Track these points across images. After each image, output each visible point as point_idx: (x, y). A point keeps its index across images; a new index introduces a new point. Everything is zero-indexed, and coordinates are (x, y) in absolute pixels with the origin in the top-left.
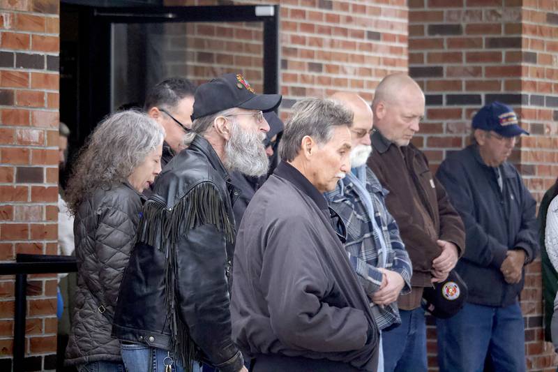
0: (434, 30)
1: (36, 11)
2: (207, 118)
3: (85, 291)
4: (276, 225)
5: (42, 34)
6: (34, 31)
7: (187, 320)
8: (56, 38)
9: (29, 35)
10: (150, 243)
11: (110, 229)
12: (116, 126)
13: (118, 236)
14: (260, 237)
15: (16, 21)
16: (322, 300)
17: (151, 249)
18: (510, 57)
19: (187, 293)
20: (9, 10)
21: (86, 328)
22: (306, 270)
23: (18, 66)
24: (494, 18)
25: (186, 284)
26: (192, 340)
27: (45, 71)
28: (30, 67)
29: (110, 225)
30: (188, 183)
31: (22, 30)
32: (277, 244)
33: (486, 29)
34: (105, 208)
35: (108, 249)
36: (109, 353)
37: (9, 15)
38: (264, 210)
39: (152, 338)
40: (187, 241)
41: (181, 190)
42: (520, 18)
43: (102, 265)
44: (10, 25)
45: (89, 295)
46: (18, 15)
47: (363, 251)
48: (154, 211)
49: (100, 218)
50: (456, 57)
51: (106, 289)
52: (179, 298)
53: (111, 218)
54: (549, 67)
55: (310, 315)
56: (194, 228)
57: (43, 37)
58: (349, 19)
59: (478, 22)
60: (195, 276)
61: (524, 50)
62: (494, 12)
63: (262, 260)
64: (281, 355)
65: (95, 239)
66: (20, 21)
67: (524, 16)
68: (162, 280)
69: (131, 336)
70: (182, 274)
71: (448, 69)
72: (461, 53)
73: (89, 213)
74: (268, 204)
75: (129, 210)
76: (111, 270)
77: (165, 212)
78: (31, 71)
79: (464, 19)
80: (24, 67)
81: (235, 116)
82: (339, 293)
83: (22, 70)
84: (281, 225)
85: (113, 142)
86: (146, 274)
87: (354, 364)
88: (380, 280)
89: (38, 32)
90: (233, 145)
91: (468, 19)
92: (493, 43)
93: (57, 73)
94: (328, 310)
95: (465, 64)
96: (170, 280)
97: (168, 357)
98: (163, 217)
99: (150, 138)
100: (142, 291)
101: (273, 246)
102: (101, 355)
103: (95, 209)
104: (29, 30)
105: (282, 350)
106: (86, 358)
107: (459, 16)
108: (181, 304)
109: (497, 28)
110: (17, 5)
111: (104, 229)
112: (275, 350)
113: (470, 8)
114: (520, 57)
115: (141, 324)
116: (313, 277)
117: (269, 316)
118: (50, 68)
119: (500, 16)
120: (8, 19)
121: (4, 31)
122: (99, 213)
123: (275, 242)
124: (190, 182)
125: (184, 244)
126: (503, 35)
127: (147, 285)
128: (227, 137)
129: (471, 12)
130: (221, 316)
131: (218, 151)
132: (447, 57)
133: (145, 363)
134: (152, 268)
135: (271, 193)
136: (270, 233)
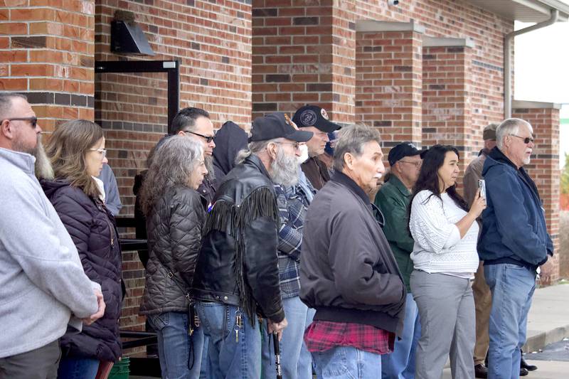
0: (270, 78)
1: (82, 65)
2: (262, 142)
3: (156, 262)
4: (340, 216)
5: (85, 82)
6: (81, 80)
7: (251, 284)
8: (92, 84)
9: (79, 82)
10: (222, 230)
11: (181, 218)
12: (169, 149)
13: (186, 223)
14: (327, 224)
15: (71, 72)
16: (374, 268)
17: (224, 234)
18: (324, 97)
19: (251, 266)
20: (68, 64)
21: (159, 289)
22: (364, 247)
23: (72, 104)
24: (312, 71)
25: (251, 259)
26: (254, 298)
27: (86, 108)
28: (79, 105)
29: (181, 215)
30: (250, 187)
31: (75, 79)
32: (341, 228)
33: (306, 78)
34: (176, 203)
35: (180, 232)
36: (177, 306)
37: (68, 68)
38: (329, 206)
39: (226, 298)
40: (251, 228)
41: (245, 193)
42: (331, 71)
43: (175, 243)
44: (68, 75)
45: (160, 265)
46: (73, 68)
48: (225, 208)
49: (173, 210)
50: (287, 97)
51: (177, 260)
52: (245, 268)
53: (180, 210)
54: (345, 104)
55: (367, 279)
56: (255, 219)
57: (86, 84)
58: (191, 71)
59: (302, 73)
60: (257, 253)
61: (333, 92)
62: (313, 67)
63: (329, 242)
64: (339, 308)
65: (169, 225)
66: (74, 73)
67: (334, 69)
68: (233, 257)
69: (209, 296)
70: (248, 252)
71: (280, 106)
72: (290, 94)
73: (163, 207)
74: (332, 201)
75: (194, 205)
76: (181, 246)
77: (234, 208)
78: (79, 107)
79: (291, 71)
80: (76, 105)
81: (282, 143)
82: (382, 264)
83: (74, 107)
84: (344, 216)
85: (168, 162)
86: (220, 252)
87: (390, 313)
89: (83, 80)
90: (278, 163)
91: (294, 71)
92: (312, 87)
93: (93, 109)
94: (378, 275)
95: (292, 102)
96: (239, 257)
97: (238, 310)
98: (234, 212)
99: (193, 153)
100: (216, 264)
101: (338, 231)
102: (172, 308)
103: (169, 204)
104: (78, 78)
105: (342, 304)
106: (160, 310)
107: (288, 70)
108: (248, 273)
109: (315, 78)
110: (72, 61)
111: (176, 218)
112: (336, 304)
113: (295, 64)
114: (331, 97)
115: (217, 287)
116: (369, 252)
117: (334, 281)
118: (89, 106)
119: (317, 69)
120: (67, 71)
121: (65, 79)
122: (173, 207)
123: (340, 228)
124: (252, 186)
125: (249, 231)
126: (319, 82)
127: (221, 260)
128: (274, 157)
129: (296, 66)
130: (274, 281)
131: (267, 167)
132: (279, 97)
133: (221, 315)
134: (225, 248)
135: (333, 193)
136: (335, 223)
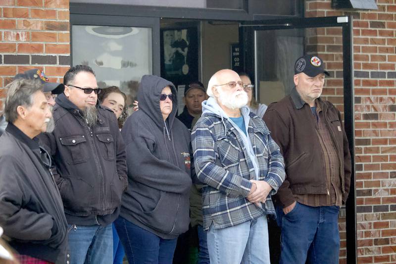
1: (47, 29)
5: (55, 43)
6: (47, 42)
9: (43, 45)
15: (31, 37)
16: (23, 207)
20: (25, 29)
23: (33, 63)
27: (57, 65)
31: (36, 41)
37: (24, 33)
44: (26, 38)
46: (32, 33)
47: (240, 170)
55: (10, 216)
57: (55, 45)
66: (34, 36)
78: (45, 66)
80: (39, 64)
83: (37, 65)
88: (250, 187)
89: (50, 42)
104: (42, 41)
110: (31, 27)
116: (10, 192)
118: (62, 63)
120: (24, 35)
121: (21, 43)
